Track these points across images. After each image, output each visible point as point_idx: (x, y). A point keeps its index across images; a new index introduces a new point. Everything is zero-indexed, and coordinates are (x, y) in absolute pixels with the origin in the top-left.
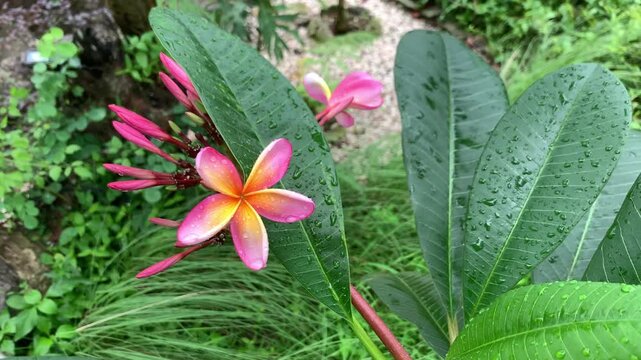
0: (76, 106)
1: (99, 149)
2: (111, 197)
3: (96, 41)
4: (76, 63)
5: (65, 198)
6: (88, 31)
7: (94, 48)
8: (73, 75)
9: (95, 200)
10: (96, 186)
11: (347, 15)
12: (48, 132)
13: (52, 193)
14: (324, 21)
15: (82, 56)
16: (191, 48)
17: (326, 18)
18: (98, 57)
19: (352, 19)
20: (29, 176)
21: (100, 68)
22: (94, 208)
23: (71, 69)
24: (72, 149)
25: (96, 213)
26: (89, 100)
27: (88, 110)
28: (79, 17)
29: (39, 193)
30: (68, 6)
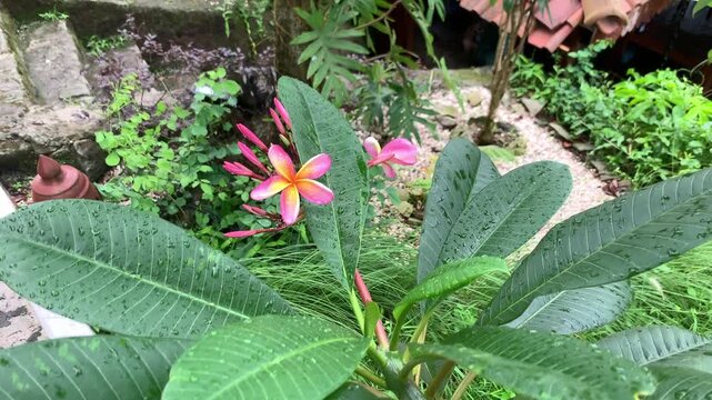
0: (221, 139)
1: (228, 180)
2: (224, 225)
3: (255, 89)
4: (233, 102)
5: (186, 215)
6: (252, 79)
7: (252, 94)
8: (229, 111)
9: (209, 224)
10: (215, 212)
11: (495, 129)
12: (192, 153)
13: (177, 207)
14: (470, 128)
15: (240, 98)
16: (298, 102)
17: (473, 125)
18: (253, 102)
19: (499, 133)
20: (164, 182)
21: (252, 112)
22: (207, 230)
23: (228, 106)
24: (205, 169)
25: (207, 234)
26: (234, 137)
27: (230, 143)
28: (247, 70)
29: (165, 204)
30: (242, 58)
